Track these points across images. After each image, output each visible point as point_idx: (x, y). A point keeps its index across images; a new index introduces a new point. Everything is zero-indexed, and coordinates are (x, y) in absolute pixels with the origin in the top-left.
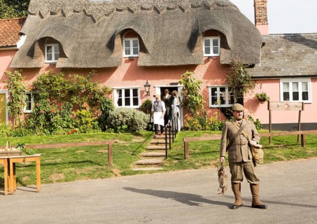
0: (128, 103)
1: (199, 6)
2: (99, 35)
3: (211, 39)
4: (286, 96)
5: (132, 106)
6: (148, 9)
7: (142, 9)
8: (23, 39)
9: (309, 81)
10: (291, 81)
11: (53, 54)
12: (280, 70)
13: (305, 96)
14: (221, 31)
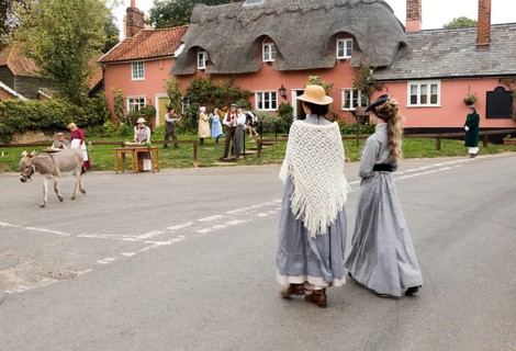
0: (267, 106)
1: (342, 6)
2: (244, 42)
3: (345, 41)
4: (414, 99)
5: (270, 109)
6: (294, 12)
7: (288, 11)
8: (182, 47)
9: (438, 83)
10: (419, 84)
11: (204, 61)
12: (410, 72)
13: (434, 100)
14: (352, 32)
